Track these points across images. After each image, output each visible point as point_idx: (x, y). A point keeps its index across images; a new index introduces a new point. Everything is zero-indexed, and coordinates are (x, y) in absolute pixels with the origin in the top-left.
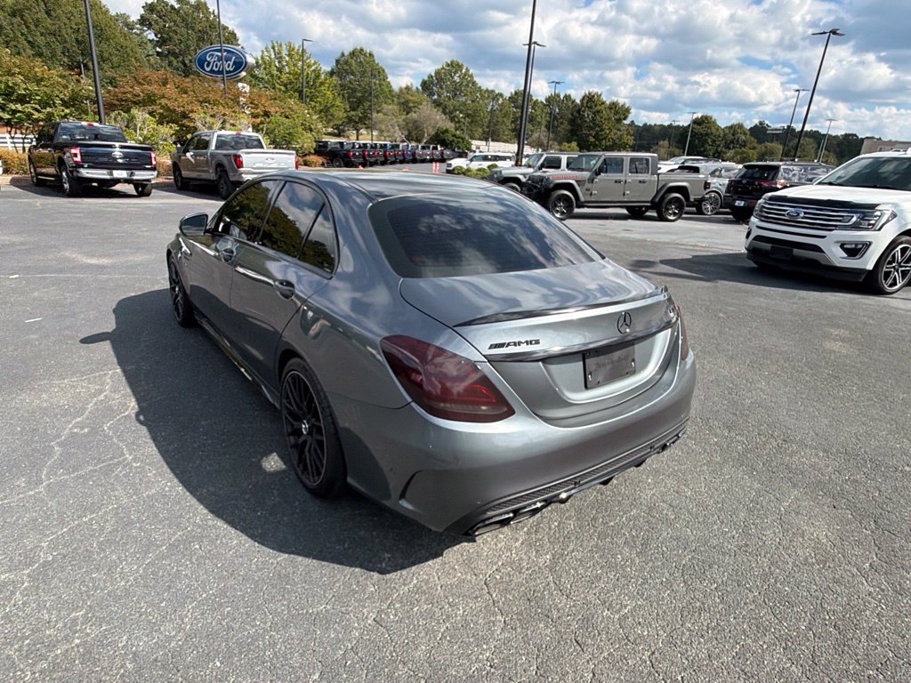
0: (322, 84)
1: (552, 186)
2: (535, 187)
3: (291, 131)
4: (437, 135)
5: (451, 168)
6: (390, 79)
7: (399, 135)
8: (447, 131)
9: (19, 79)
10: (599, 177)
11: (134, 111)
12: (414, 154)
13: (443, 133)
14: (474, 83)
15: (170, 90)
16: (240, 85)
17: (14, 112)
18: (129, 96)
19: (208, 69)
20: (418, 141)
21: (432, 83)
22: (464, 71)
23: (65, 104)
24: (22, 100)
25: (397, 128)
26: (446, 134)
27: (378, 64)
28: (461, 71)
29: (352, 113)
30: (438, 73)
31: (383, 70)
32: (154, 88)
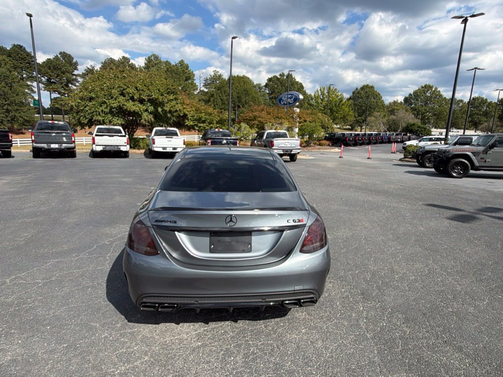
0: (343, 104)
1: (450, 155)
2: (439, 157)
3: (314, 129)
4: (407, 127)
5: (405, 146)
6: (383, 98)
7: (383, 128)
8: (414, 124)
9: (203, 115)
10: (492, 150)
11: (242, 124)
12: (389, 138)
13: (411, 126)
14: (441, 96)
15: (264, 114)
16: (295, 109)
17: (200, 127)
18: (248, 117)
19: (282, 103)
20: (395, 131)
21: (411, 98)
22: (433, 89)
23: (217, 123)
24: (204, 122)
25: (382, 124)
26: (413, 127)
27: (376, 92)
28: (432, 90)
29: (360, 118)
30: (415, 92)
31: (379, 94)
32: (256, 114)
